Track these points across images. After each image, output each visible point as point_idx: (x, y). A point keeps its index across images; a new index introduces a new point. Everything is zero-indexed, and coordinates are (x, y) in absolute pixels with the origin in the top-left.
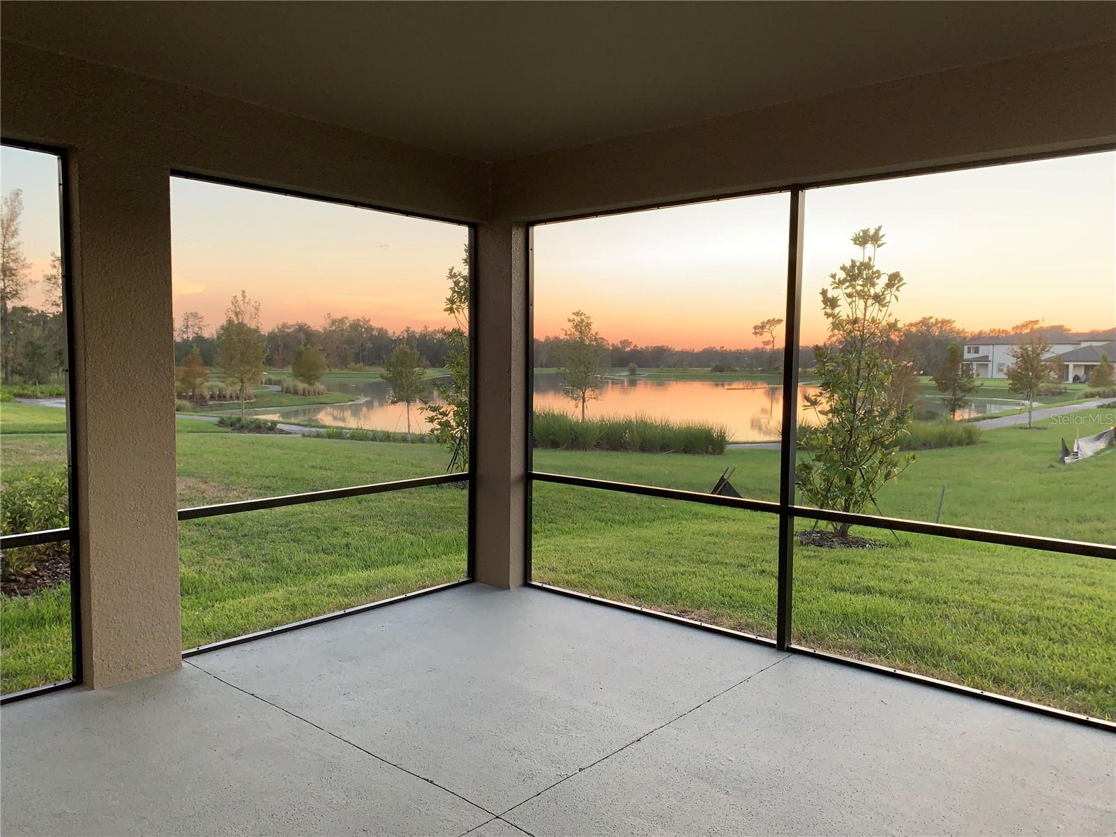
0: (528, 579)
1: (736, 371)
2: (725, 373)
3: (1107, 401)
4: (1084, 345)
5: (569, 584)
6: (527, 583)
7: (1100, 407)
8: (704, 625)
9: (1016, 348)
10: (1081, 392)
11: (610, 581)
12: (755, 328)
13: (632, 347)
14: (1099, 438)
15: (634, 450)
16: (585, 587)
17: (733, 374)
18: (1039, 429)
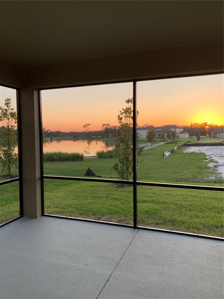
0: (43, 213)
1: (79, 137)
2: (77, 138)
3: (165, 142)
4: (158, 130)
5: (57, 213)
6: (43, 215)
7: (164, 144)
8: (108, 222)
9: (148, 130)
10: (159, 141)
11: (70, 209)
12: (84, 126)
13: (50, 131)
14: (169, 152)
15: (58, 161)
16: (63, 213)
17: (79, 138)
18: (154, 150)
